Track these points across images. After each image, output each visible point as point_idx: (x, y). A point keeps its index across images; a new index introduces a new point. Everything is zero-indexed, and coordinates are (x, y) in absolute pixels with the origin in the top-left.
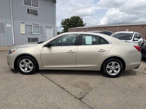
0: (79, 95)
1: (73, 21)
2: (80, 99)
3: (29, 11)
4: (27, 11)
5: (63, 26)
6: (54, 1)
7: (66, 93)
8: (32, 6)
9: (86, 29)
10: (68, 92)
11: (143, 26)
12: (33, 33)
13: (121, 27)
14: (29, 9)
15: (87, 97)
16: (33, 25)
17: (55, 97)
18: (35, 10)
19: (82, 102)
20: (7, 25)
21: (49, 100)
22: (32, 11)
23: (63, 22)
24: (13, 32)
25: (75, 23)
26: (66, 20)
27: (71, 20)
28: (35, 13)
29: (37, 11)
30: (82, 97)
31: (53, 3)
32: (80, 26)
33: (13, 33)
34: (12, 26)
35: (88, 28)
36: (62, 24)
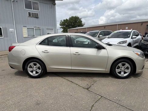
0: (86, 86)
1: (72, 21)
2: (88, 89)
3: (30, 14)
4: (28, 15)
5: (62, 27)
6: (54, 4)
7: (75, 85)
8: (32, 10)
9: (85, 29)
10: (77, 84)
11: (142, 23)
12: (35, 36)
13: (120, 26)
14: (30, 13)
15: (93, 87)
16: (34, 28)
17: (67, 88)
18: (36, 14)
19: (89, 91)
20: (10, 29)
21: (63, 91)
22: (33, 15)
23: (62, 23)
24: (16, 35)
25: (74, 23)
26: (64, 20)
27: (70, 21)
28: (36, 16)
29: (38, 14)
30: (88, 87)
31: (53, 5)
32: (79, 26)
33: (16, 37)
34: (15, 30)
35: (87, 28)
36: (61, 25)
